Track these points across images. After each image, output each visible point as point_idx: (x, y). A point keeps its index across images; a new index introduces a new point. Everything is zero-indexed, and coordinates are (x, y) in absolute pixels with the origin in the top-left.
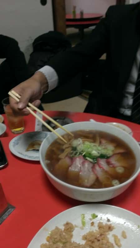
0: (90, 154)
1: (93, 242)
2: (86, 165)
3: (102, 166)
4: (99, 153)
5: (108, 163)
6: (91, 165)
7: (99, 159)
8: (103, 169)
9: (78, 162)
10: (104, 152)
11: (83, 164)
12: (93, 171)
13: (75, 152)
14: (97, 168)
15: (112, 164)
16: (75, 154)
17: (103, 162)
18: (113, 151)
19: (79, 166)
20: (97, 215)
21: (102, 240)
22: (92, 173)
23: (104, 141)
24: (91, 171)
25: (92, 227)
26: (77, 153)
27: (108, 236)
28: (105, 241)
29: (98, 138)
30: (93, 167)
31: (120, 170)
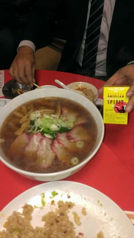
0: (49, 129)
1: (52, 224)
2: (45, 142)
3: (61, 142)
4: (58, 127)
5: (69, 138)
6: (50, 142)
7: (59, 134)
8: (63, 145)
9: (36, 139)
10: (64, 125)
11: (41, 141)
12: (52, 148)
13: (33, 127)
14: (56, 145)
15: (72, 139)
16: (34, 130)
17: (62, 137)
18: (74, 123)
19: (37, 144)
20: (57, 192)
21: (61, 220)
22: (51, 151)
23: (65, 111)
24: (49, 149)
25: (53, 206)
26: (35, 128)
27: (68, 214)
28: (64, 222)
29: (59, 107)
30: (52, 145)
31: (80, 145)
